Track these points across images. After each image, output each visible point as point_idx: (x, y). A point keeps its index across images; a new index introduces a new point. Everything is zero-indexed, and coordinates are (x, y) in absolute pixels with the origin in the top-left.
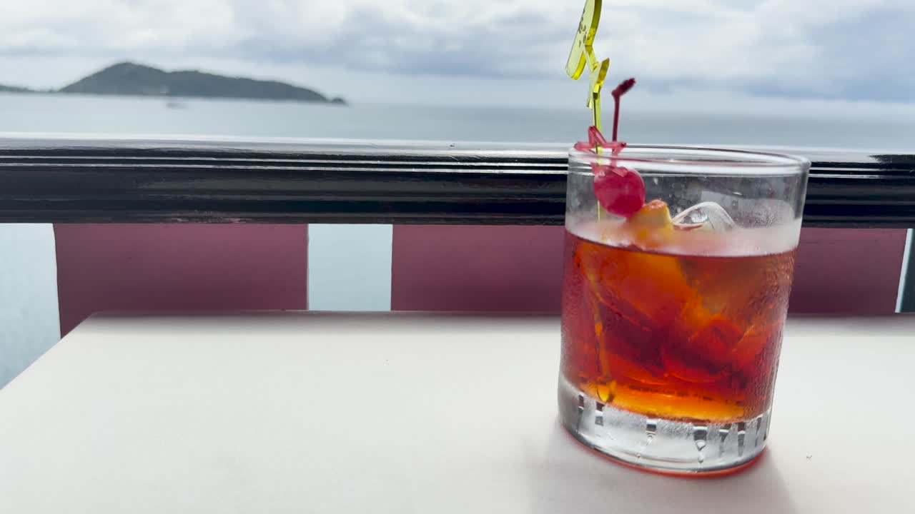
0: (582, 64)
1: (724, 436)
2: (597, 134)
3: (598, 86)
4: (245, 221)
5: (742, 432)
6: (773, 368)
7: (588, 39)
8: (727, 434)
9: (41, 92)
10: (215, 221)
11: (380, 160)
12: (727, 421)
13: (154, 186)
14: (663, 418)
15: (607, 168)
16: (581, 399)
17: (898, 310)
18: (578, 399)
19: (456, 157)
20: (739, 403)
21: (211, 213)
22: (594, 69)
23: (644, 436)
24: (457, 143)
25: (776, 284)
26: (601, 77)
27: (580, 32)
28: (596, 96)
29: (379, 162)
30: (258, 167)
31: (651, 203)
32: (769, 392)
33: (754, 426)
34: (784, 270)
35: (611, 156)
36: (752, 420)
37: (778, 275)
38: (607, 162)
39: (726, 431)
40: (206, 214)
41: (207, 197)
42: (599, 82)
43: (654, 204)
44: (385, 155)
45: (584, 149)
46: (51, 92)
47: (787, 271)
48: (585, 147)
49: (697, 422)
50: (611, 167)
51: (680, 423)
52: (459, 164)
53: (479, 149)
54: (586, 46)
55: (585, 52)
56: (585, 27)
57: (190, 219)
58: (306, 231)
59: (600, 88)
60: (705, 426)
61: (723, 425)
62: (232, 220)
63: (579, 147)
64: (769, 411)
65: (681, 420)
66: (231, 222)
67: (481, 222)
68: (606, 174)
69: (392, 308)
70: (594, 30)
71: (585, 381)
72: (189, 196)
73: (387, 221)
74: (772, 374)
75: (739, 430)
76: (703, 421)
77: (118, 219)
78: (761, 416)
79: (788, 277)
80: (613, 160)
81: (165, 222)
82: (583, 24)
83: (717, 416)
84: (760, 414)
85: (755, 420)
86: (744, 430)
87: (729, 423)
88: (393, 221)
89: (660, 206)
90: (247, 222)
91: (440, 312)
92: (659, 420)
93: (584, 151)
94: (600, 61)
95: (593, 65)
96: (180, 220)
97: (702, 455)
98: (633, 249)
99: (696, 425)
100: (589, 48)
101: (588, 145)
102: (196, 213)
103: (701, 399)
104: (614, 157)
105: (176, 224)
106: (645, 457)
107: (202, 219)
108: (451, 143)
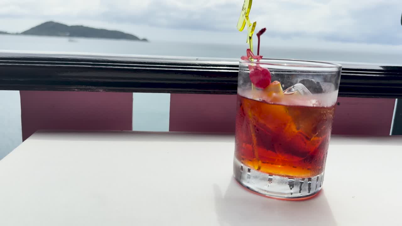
0: (244, 24)
1: (302, 183)
2: (250, 52)
3: (251, 33)
4: (105, 91)
5: (310, 182)
6: (324, 155)
7: (247, 13)
8: (303, 182)
9: (13, 34)
10: (92, 90)
11: (166, 65)
12: (303, 177)
13: (65, 74)
14: (275, 175)
15: (255, 67)
16: (242, 167)
17: (391, 134)
18: (240, 167)
19: (199, 64)
20: (308, 169)
21: (90, 87)
22: (250, 26)
23: (267, 183)
24: (199, 58)
25: (325, 118)
26: (253, 30)
27: (243, 10)
28: (250, 38)
29: (165, 66)
30: (111, 67)
31: (273, 82)
32: (322, 165)
33: (316, 180)
34: (329, 112)
35: (257, 62)
36: (315, 177)
37: (326, 114)
38: (255, 65)
39: (303, 181)
40: (88, 87)
41: (88, 80)
42: (251, 32)
43: (275, 83)
44: (168, 62)
45: (245, 59)
46: (17, 34)
47: (331, 113)
48: (245, 58)
49: (290, 177)
50: (256, 67)
51: (283, 177)
52: (200, 67)
53: (209, 61)
54: (246, 17)
55: (245, 19)
56: (245, 8)
57: (81, 89)
58: (132, 95)
59: (252, 35)
60: (293, 179)
61: (301, 179)
62: (100, 90)
63: (243, 58)
64: (322, 174)
65: (283, 176)
66: (99, 91)
67: (210, 93)
68: (254, 70)
69: (170, 131)
70: (249, 9)
71: (243, 159)
72: (80, 79)
73: (168, 92)
74: (324, 157)
75: (309, 181)
76: (293, 177)
77: (49, 89)
78: (318, 176)
79: (331, 116)
80: (257, 64)
81: (70, 91)
82: (244, 7)
83: (299, 175)
84: (318, 175)
85: (316, 177)
86: (311, 181)
87: (304, 178)
88: (171, 92)
89: (277, 83)
90: (106, 91)
91: (190, 132)
92: (274, 176)
93: (245, 60)
94: (252, 23)
95: (249, 24)
96: (76, 90)
97: (292, 191)
98: (264, 102)
99: (289, 179)
100: (247, 17)
101: (247, 57)
102: (84, 87)
103: (292, 167)
104: (258, 62)
105: (75, 92)
106: (268, 192)
107: (86, 90)
108: (197, 58)
